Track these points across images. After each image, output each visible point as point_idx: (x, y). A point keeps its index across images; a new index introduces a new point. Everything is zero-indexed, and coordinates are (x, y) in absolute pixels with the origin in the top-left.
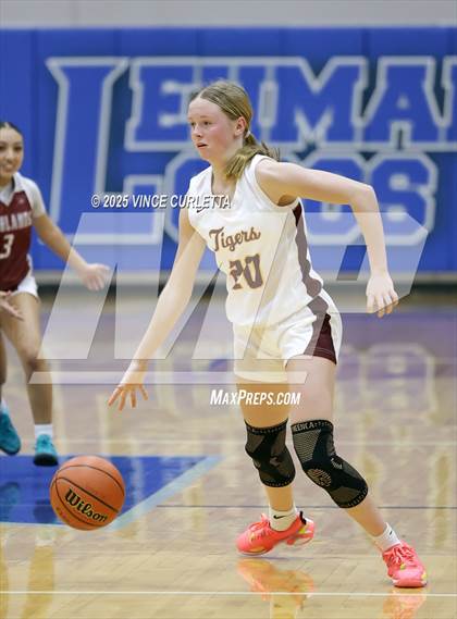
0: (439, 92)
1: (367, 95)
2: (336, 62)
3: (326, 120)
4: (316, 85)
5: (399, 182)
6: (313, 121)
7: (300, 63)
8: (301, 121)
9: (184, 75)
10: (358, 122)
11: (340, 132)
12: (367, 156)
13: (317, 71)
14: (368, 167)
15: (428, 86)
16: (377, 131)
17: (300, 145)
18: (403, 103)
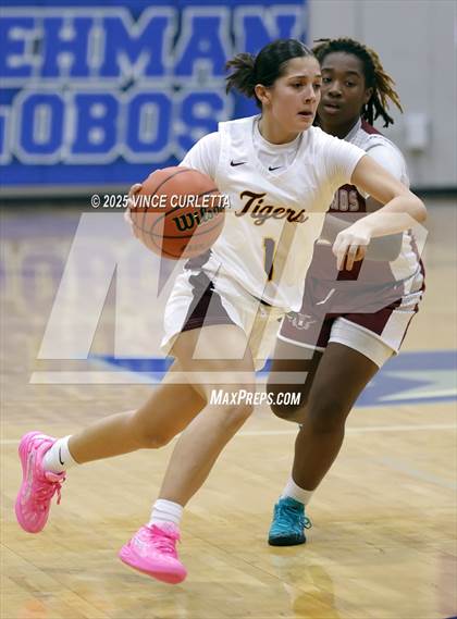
0: (233, 37)
1: (176, 39)
2: (151, 13)
3: (143, 60)
4: (135, 31)
5: (202, 110)
6: (133, 59)
7: (121, 14)
8: (123, 61)
9: (27, 23)
10: (169, 61)
11: (155, 69)
12: (177, 89)
13: (136, 17)
14: (177, 99)
15: (223, 32)
16: (184, 69)
17: (121, 80)
18: (204, 46)
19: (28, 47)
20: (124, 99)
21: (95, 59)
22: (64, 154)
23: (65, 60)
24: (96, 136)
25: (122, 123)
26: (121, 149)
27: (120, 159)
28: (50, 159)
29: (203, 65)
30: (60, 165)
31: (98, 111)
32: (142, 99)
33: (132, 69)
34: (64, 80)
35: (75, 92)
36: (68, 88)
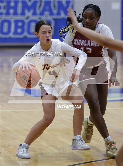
0: (54, 6)
1: (40, 6)
3: (32, 12)
4: (30, 4)
6: (29, 11)
8: (26, 12)
10: (38, 12)
11: (34, 14)
12: (40, 19)
15: (52, 5)
16: (42, 14)
17: (26, 16)
18: (47, 8)
19: (2, 8)
20: (27, 21)
21: (19, 11)
22: (11, 35)
23: (12, 11)
24: (19, 30)
25: (26, 27)
26: (26, 34)
27: (25, 37)
28: (7, 36)
29: (47, 13)
30: (10, 38)
31: (20, 24)
32: (31, 21)
33: (29, 14)
34: (11, 16)
35: (14, 20)
36: (12, 18)
